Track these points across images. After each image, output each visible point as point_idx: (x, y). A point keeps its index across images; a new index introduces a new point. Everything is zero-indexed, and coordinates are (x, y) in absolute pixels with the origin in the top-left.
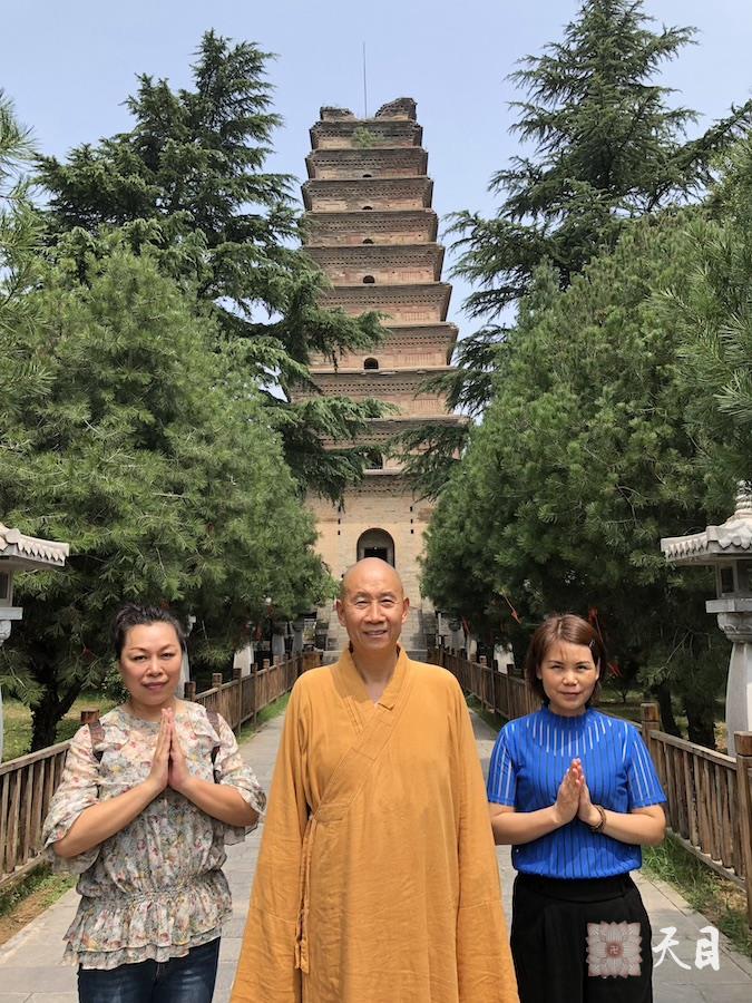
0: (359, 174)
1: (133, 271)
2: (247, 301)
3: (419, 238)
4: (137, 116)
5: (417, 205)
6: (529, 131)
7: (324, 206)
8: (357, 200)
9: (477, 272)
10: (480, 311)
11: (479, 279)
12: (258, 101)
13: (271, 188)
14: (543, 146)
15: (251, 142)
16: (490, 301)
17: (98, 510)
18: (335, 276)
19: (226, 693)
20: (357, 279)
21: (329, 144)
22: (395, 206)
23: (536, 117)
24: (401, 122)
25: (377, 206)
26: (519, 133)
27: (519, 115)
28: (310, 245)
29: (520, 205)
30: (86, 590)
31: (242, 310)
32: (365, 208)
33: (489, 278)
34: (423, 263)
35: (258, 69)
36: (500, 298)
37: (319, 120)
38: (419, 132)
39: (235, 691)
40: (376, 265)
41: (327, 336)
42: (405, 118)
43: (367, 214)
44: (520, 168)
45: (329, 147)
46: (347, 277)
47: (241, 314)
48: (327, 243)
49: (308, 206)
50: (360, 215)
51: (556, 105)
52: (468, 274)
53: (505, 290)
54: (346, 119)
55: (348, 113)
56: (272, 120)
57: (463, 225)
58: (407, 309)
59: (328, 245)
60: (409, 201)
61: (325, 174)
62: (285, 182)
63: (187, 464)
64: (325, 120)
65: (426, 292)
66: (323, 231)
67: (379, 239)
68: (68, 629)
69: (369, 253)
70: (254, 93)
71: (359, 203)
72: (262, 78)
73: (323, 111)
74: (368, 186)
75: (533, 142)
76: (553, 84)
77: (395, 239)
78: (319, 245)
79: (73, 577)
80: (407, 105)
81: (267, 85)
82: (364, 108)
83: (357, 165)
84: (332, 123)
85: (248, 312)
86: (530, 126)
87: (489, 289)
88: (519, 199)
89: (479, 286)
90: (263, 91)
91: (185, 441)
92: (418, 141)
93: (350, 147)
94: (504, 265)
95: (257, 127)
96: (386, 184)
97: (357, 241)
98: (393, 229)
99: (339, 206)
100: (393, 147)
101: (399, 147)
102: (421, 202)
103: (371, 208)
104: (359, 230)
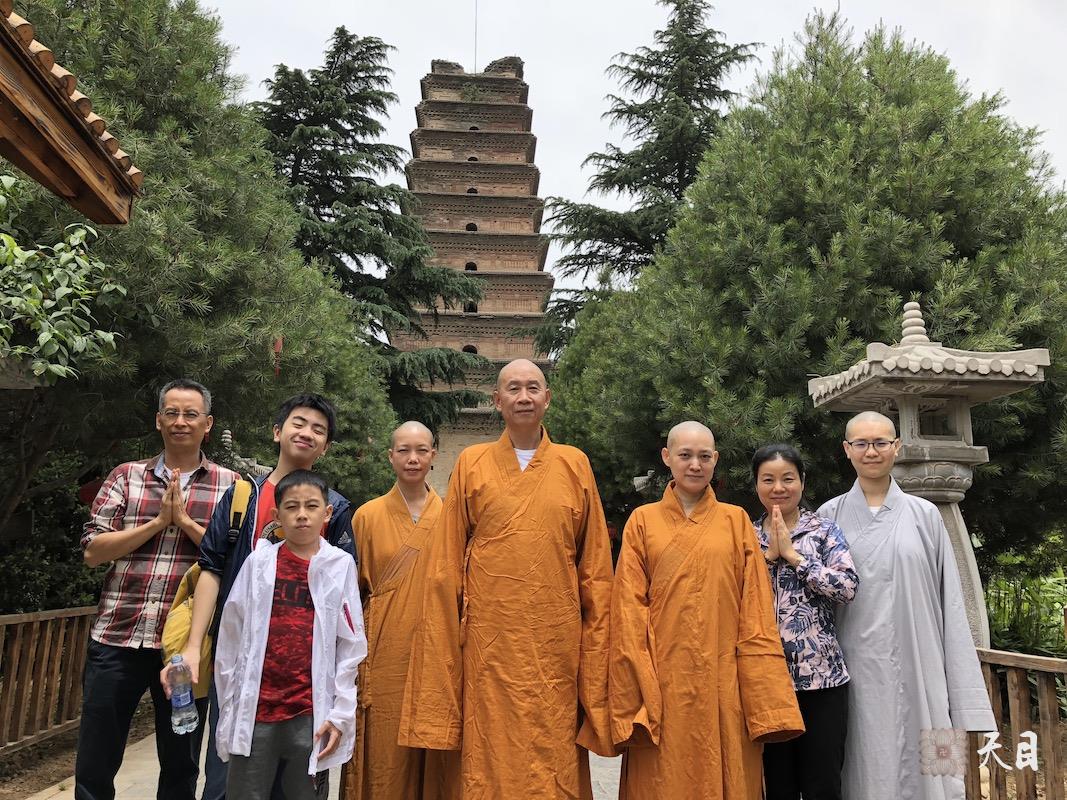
0: (465, 127)
3: (521, 191)
5: (521, 160)
6: (619, 118)
7: (431, 154)
8: (464, 150)
18: (440, 222)
20: (460, 227)
22: (498, 159)
24: (507, 78)
25: (482, 157)
32: (471, 159)
34: (524, 215)
35: (382, 56)
37: (430, 72)
38: (524, 91)
40: (479, 213)
42: (512, 75)
43: (474, 165)
44: (608, 151)
45: (438, 99)
46: (451, 223)
48: (433, 190)
49: (416, 153)
50: (466, 165)
54: (456, 73)
55: (459, 67)
58: (507, 257)
59: (434, 192)
60: (513, 155)
61: (435, 125)
64: (436, 72)
65: (525, 242)
66: (429, 179)
67: (483, 189)
69: (473, 202)
71: (465, 154)
73: (434, 64)
74: (475, 138)
76: (642, 78)
77: (499, 190)
78: (424, 192)
80: (515, 64)
81: (388, 69)
83: (462, 118)
84: (443, 75)
85: (359, 264)
86: (620, 113)
87: (578, 254)
89: (570, 250)
90: (384, 74)
93: (459, 100)
95: (378, 101)
96: (491, 137)
97: (462, 190)
98: (495, 181)
99: (445, 155)
100: (499, 103)
101: (506, 103)
102: (524, 157)
103: (476, 159)
104: (464, 179)
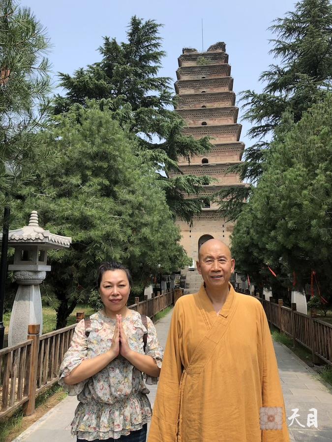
0: (200, 77)
1: (100, 118)
2: (150, 134)
3: (227, 104)
4: (103, 55)
5: (226, 89)
6: (279, 53)
7: (184, 92)
8: (199, 88)
9: (254, 118)
10: (255, 136)
11: (255, 121)
12: (155, 45)
13: (161, 84)
14: (285, 59)
15: (152, 64)
16: (260, 131)
17: (85, 223)
18: (189, 122)
19: (141, 306)
20: (199, 123)
21: (186, 64)
22: (216, 91)
23: (282, 46)
24: (219, 53)
25: (208, 91)
26: (274, 54)
27: (273, 45)
28: (178, 109)
29: (274, 87)
30: (79, 259)
31: (148, 138)
32: (203, 92)
33: (259, 120)
34: (228, 115)
35: (155, 31)
36: (265, 129)
37: (182, 54)
38: (226, 58)
39: (145, 305)
40: (207, 117)
41: (185, 148)
42: (221, 51)
43: (204, 95)
44: (274, 70)
45: (186, 66)
46: (194, 123)
47: (148, 140)
48: (186, 108)
49: (177, 92)
50: (201, 95)
51: (292, 40)
52: (250, 119)
53: (267, 125)
54: (194, 53)
55: (195, 50)
56: (161, 54)
57: (247, 97)
58: (222, 136)
59: (186, 109)
60: (222, 88)
61: (185, 78)
62: (167, 81)
63: (123, 203)
64: (185, 54)
65: (230, 128)
66: (184, 103)
67: (209, 105)
68: (71, 276)
69: (204, 112)
70: (153, 42)
71: (200, 90)
72: (157, 35)
73: (184, 50)
74: (204, 82)
75: (280, 57)
76: (290, 30)
77: (216, 105)
78: (181, 109)
79: (74, 252)
80: (222, 45)
81: (159, 38)
82: (202, 47)
83: (199, 73)
84: (188, 55)
85: (151, 139)
86: (279, 50)
87: (259, 125)
88: (274, 84)
89: (255, 124)
90: (157, 41)
91: (123, 193)
92: (226, 61)
93: (196, 65)
94: (267, 114)
95: (155, 57)
96: (212, 81)
97: (199, 107)
98: (215, 101)
99: (191, 92)
100: (215, 65)
101: (218, 64)
102: (228, 88)
103: (205, 92)
104: (200, 102)
